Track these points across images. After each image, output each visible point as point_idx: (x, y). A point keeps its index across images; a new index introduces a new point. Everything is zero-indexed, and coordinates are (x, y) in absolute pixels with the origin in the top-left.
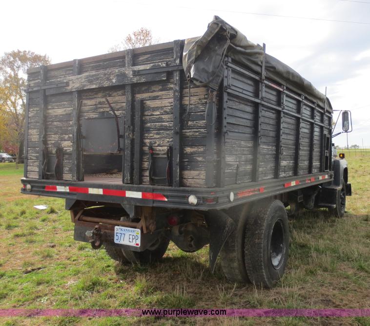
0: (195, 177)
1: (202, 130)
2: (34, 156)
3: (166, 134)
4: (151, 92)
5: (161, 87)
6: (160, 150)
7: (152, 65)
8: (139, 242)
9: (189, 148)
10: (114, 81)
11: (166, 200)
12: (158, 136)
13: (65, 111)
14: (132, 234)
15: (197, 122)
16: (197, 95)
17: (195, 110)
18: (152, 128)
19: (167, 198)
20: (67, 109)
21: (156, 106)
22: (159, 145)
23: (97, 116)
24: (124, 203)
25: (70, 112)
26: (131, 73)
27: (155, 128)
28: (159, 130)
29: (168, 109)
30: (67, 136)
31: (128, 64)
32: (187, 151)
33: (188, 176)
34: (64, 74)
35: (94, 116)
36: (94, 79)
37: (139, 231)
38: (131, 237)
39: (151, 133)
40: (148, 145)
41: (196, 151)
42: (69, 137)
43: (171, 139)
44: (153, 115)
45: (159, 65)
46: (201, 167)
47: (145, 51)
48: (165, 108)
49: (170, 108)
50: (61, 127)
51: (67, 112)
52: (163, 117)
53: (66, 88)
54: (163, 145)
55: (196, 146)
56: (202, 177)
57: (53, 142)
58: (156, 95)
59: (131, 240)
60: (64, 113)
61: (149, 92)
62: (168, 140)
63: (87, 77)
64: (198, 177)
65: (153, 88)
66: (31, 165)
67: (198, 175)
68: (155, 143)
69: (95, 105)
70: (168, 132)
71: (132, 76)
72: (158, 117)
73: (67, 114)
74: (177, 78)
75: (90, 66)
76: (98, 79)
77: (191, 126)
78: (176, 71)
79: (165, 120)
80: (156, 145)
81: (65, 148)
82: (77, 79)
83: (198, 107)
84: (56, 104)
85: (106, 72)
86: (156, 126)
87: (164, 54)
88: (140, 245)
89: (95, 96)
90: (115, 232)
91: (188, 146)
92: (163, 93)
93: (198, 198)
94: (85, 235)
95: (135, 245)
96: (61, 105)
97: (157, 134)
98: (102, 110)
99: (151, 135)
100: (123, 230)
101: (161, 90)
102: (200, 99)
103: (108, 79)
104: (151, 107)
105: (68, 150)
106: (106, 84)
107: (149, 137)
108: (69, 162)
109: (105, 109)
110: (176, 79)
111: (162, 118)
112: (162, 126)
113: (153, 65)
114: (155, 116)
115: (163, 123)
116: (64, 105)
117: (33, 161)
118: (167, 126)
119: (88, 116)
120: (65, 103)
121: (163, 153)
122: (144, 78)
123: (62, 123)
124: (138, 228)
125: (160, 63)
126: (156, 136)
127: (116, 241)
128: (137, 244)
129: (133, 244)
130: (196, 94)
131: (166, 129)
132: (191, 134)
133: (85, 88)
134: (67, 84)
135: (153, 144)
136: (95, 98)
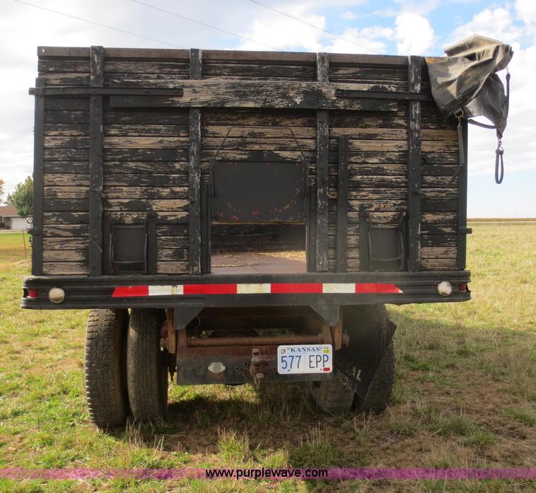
0: (440, 256)
1: (451, 189)
2: (65, 230)
3: (391, 193)
4: (362, 127)
5: (380, 121)
6: (379, 218)
7: (371, 85)
8: (329, 365)
9: (431, 215)
11: (401, 292)
12: (376, 196)
13: (161, 142)
14: (316, 353)
15: (443, 179)
16: (443, 140)
17: (439, 161)
18: (365, 184)
19: (402, 289)
20: (168, 139)
21: (372, 149)
22: (377, 210)
23: (245, 157)
24: (319, 303)
25: (173, 145)
26: (333, 92)
27: (370, 184)
28: (377, 186)
29: (394, 156)
30: (168, 190)
31: (324, 76)
32: (427, 218)
33: (429, 255)
34: (157, 71)
35: (239, 157)
36: (252, 92)
37: (330, 347)
38: (313, 359)
39: (362, 191)
40: (358, 209)
41: (443, 219)
42: (173, 192)
43: (400, 202)
44: (368, 163)
45: (384, 88)
46: (450, 241)
47: (349, 61)
48: (388, 154)
49: (397, 154)
50: (150, 173)
51: (166, 144)
52: (385, 168)
53: (176, 99)
54: (384, 209)
55: (441, 211)
56: (451, 255)
57: (126, 201)
58: (372, 133)
59: (313, 364)
60: (158, 147)
61: (358, 127)
62: (394, 202)
64: (445, 256)
65: (367, 121)
66: (56, 247)
67: (446, 253)
68: (371, 206)
69: (241, 137)
70: (394, 191)
71: (334, 98)
72: (376, 166)
73: (165, 149)
74: (418, 112)
75: (228, 67)
76: (259, 93)
77: (433, 184)
78: (415, 101)
79: (389, 172)
80: (373, 209)
81: (161, 214)
83: (444, 157)
84: (133, 127)
85: (280, 83)
86: (372, 179)
87: (386, 73)
88: (331, 369)
89: (241, 121)
90: (279, 355)
91: (429, 211)
92: (385, 130)
93: (453, 285)
94: (207, 370)
95: (322, 372)
96: (148, 131)
97: (374, 192)
98: (257, 147)
99: (363, 193)
100: (296, 350)
101: (381, 126)
102: (447, 147)
103: (284, 96)
104: (363, 150)
105: (170, 216)
106: (280, 104)
107: (359, 197)
108: (173, 240)
109: (263, 146)
110: (415, 114)
111: (383, 169)
112: (383, 180)
113: (374, 87)
114: (369, 165)
115: (386, 177)
116: (158, 131)
117: (63, 239)
118: (392, 181)
119: (223, 155)
121: (385, 221)
122: (358, 104)
123: (152, 166)
124: (327, 343)
125: (387, 86)
126: (371, 196)
127: (281, 371)
128: (328, 369)
129: (319, 370)
130: (440, 138)
131: (391, 185)
132: (433, 194)
134: (178, 92)
135: (368, 207)
136: (240, 124)
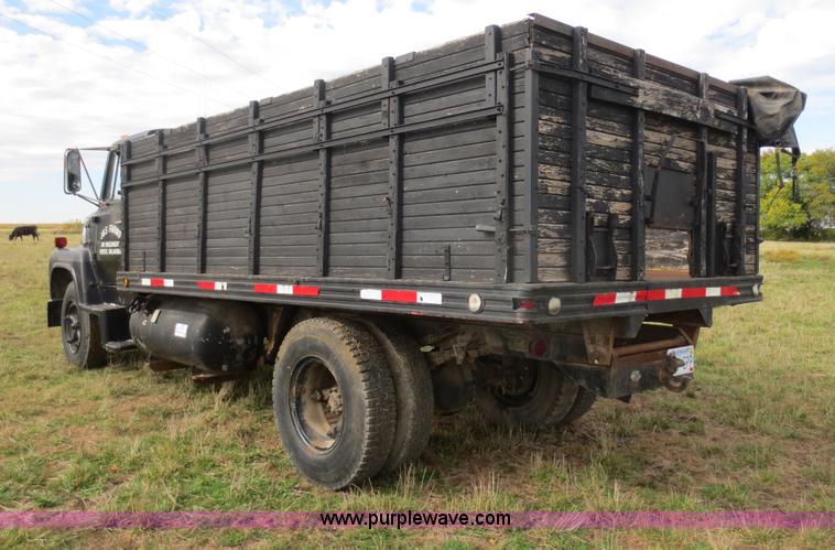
0: (749, 262)
2: (553, 230)
3: (728, 206)
4: (717, 145)
5: (726, 141)
10: (698, 116)
13: (616, 140)
19: (739, 292)
20: (620, 138)
21: (721, 166)
24: (703, 306)
25: (623, 145)
26: (713, 111)
27: (720, 197)
28: (723, 199)
30: (620, 192)
42: (622, 194)
44: (719, 178)
48: (728, 171)
49: (731, 172)
50: (609, 172)
51: (618, 144)
52: (727, 183)
53: (633, 98)
56: (753, 262)
57: (594, 201)
58: (721, 151)
60: (613, 145)
63: (667, 93)
65: (720, 140)
66: (548, 250)
69: (660, 144)
70: (730, 204)
71: (713, 117)
72: (723, 181)
73: (617, 148)
74: (746, 137)
75: (653, 73)
78: (745, 127)
79: (728, 187)
82: (653, 90)
84: (598, 122)
86: (721, 193)
87: (727, 98)
92: (727, 150)
96: (607, 127)
97: (722, 205)
98: (668, 155)
105: (622, 219)
108: (623, 244)
109: (672, 155)
111: (725, 184)
112: (726, 195)
115: (727, 191)
116: (613, 128)
117: (552, 241)
118: (729, 196)
120: (615, 125)
122: (723, 125)
123: (610, 165)
131: (729, 199)
133: (664, 112)
136: (659, 131)
